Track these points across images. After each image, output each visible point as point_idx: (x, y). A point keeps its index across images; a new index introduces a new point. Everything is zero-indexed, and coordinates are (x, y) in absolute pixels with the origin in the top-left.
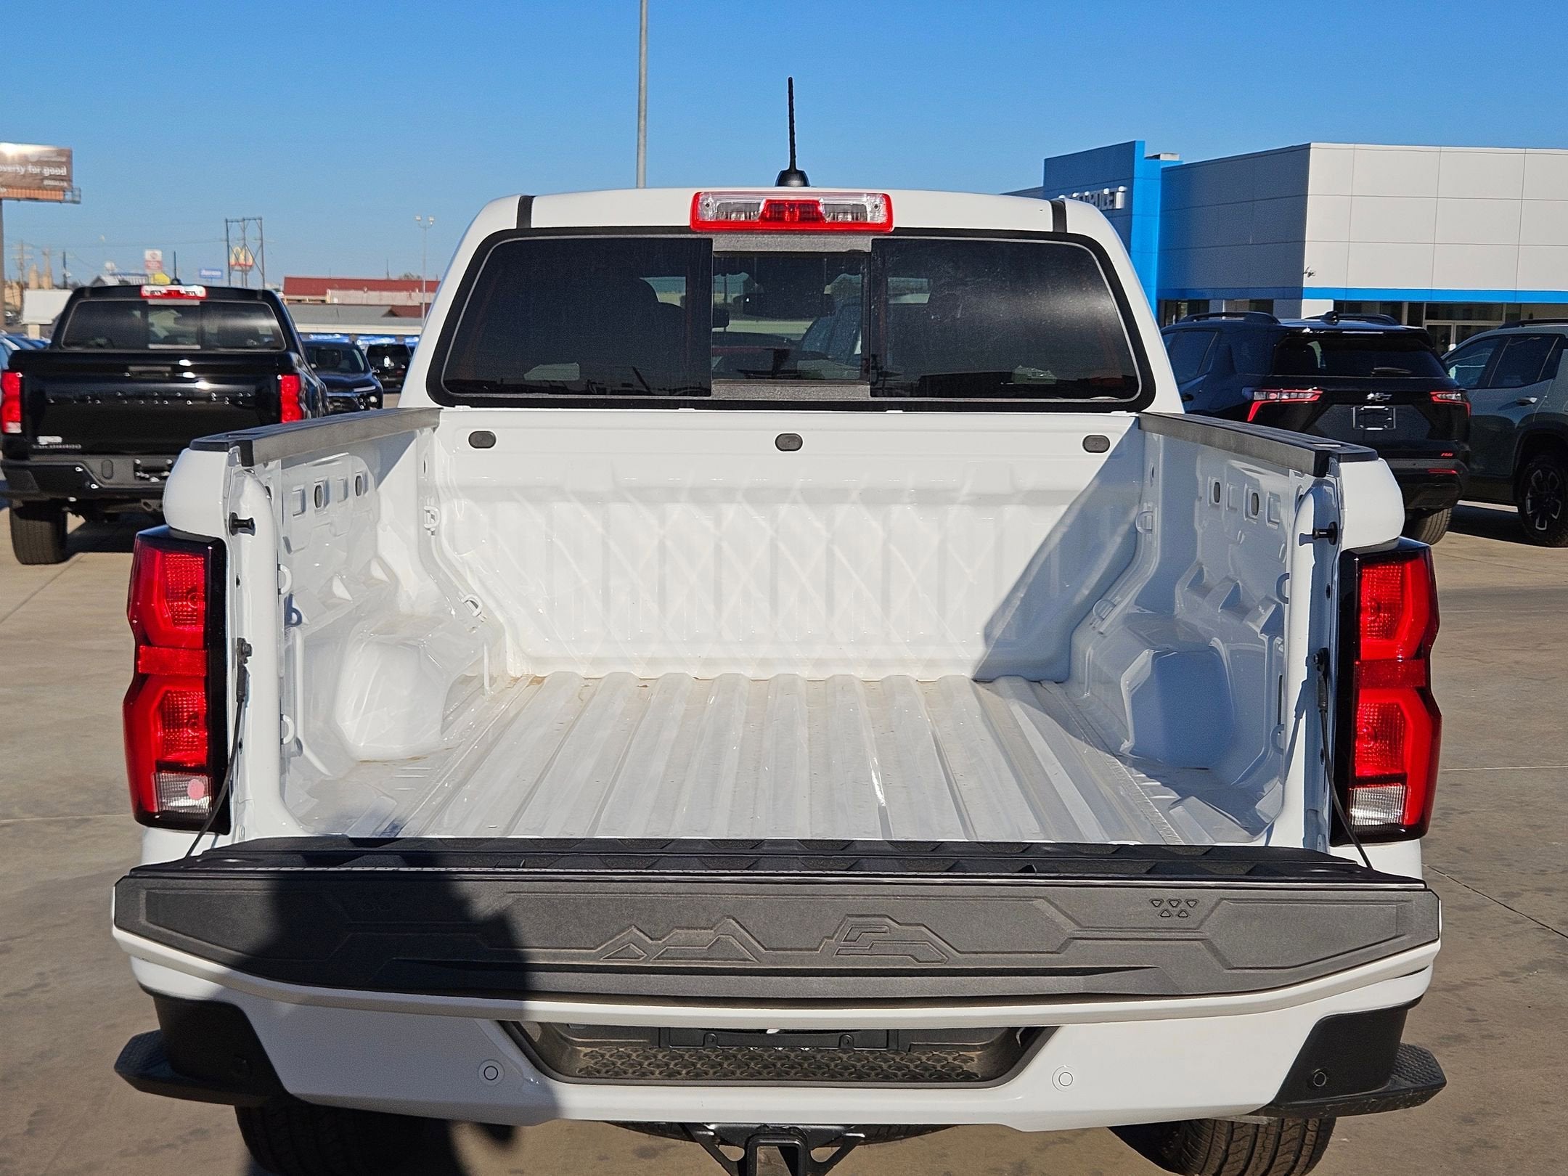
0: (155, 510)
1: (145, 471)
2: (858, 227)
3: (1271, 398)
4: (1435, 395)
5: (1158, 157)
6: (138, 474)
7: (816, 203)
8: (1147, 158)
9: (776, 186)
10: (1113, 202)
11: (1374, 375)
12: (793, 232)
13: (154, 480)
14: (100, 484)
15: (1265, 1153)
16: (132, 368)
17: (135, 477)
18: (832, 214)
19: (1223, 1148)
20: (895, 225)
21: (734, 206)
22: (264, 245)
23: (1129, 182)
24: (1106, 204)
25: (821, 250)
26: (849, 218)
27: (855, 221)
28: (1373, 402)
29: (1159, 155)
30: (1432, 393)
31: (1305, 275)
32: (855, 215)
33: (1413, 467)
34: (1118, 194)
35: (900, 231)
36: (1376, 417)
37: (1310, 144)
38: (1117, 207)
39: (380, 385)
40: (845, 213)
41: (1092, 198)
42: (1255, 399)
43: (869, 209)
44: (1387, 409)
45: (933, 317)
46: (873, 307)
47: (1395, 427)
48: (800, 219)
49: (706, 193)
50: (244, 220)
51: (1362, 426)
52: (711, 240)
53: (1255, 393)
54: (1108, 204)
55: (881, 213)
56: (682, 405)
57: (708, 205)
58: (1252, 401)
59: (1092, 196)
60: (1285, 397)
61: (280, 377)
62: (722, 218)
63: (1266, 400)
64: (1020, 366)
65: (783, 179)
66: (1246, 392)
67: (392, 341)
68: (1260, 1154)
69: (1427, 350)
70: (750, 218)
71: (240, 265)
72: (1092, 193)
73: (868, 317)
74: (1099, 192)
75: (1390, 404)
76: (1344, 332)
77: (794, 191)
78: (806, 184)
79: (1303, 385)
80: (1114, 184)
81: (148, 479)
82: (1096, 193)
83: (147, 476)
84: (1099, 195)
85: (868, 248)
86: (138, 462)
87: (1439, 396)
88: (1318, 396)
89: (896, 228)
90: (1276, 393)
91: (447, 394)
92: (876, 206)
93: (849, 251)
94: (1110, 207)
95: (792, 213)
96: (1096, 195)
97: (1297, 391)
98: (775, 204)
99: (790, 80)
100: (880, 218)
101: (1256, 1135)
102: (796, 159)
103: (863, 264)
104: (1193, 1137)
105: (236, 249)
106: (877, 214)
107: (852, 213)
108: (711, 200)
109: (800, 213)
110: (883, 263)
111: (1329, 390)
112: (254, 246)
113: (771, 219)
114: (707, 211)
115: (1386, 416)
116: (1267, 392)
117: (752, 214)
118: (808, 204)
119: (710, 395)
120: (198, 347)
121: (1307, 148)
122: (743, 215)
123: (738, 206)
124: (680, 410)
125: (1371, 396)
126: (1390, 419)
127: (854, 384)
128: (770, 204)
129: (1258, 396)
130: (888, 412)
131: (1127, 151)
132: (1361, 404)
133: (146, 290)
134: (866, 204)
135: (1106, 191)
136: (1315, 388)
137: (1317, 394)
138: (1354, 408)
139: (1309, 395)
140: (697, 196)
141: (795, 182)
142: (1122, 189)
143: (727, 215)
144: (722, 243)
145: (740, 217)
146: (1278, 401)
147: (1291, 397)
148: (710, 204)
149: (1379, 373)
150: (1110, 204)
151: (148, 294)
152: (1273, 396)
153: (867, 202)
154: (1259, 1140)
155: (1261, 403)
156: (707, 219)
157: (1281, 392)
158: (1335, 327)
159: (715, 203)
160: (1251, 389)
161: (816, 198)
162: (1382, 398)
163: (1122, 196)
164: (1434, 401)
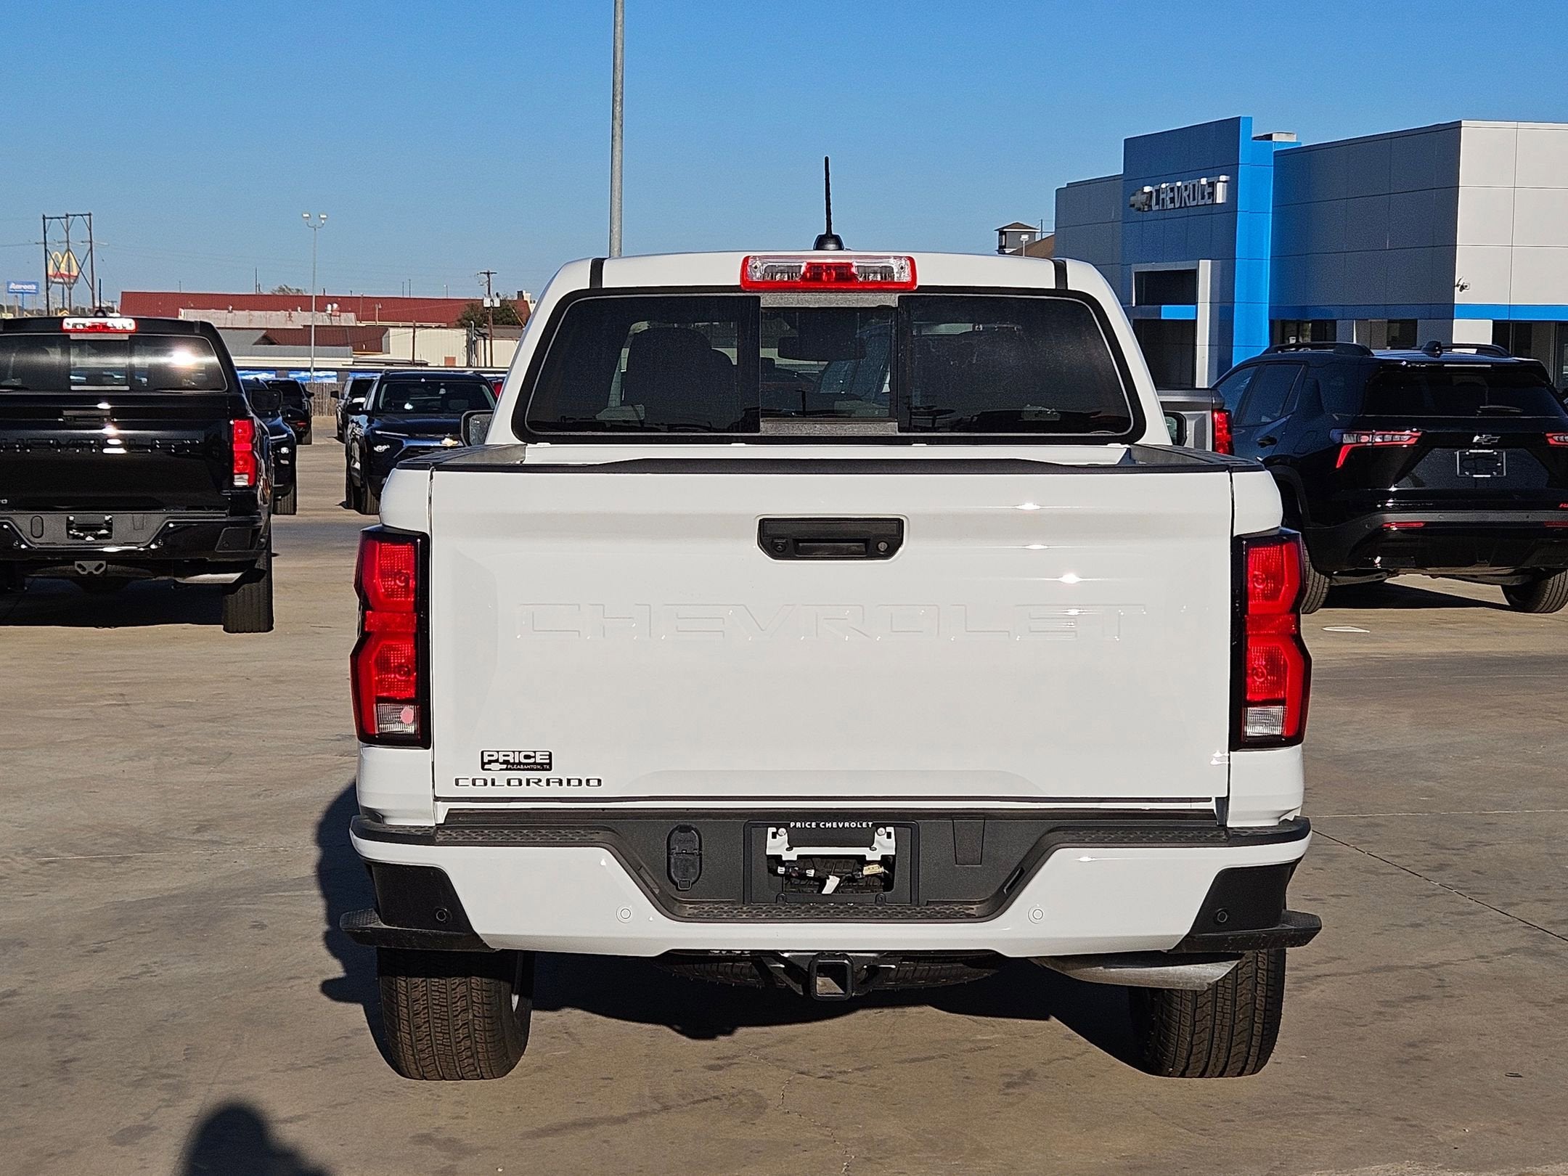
0: (90, 573)
1: (79, 530)
2: (886, 284)
3: (1362, 441)
4: (1552, 437)
5: (1269, 137)
6: (71, 532)
7: (850, 265)
8: (1255, 138)
9: (814, 250)
10: (1212, 194)
11: (1480, 415)
12: (830, 291)
13: (89, 538)
14: (30, 544)
15: (1222, 1044)
16: (65, 413)
17: (68, 533)
18: (863, 275)
19: (1188, 1039)
20: (919, 283)
21: (779, 268)
22: (93, 248)
23: (1231, 168)
24: (1203, 198)
25: (854, 306)
26: (879, 278)
27: (884, 281)
28: (1479, 446)
29: (1271, 135)
30: (1548, 435)
31: (1457, 289)
32: (883, 275)
33: (1526, 520)
34: (1218, 184)
35: (922, 288)
36: (1486, 463)
37: (1461, 121)
38: (1218, 202)
39: (292, 432)
40: (875, 273)
41: (1186, 190)
42: (1344, 442)
43: (895, 270)
44: (1495, 453)
45: (952, 363)
46: (900, 355)
47: (1505, 474)
48: (836, 279)
49: (754, 257)
50: (67, 215)
51: (1467, 473)
52: (759, 298)
53: (1345, 436)
54: (1207, 197)
55: (906, 273)
56: (735, 440)
57: (756, 267)
58: (1341, 444)
59: (1186, 187)
60: (1378, 440)
61: (232, 422)
62: (768, 279)
63: (1357, 443)
64: (1029, 405)
65: (820, 243)
66: (1334, 434)
67: (271, 376)
68: (1219, 1045)
69: (1544, 386)
70: (792, 279)
71: (62, 276)
72: (1186, 183)
73: (895, 364)
74: (1195, 182)
75: (1500, 448)
76: (1446, 365)
77: (830, 255)
78: (840, 247)
79: (1400, 426)
80: (1213, 172)
81: (83, 538)
82: (1190, 183)
83: (82, 534)
84: (1194, 186)
85: (895, 304)
86: (71, 518)
87: (1556, 438)
88: (1416, 439)
89: (919, 286)
90: (1368, 435)
91: (529, 432)
92: (902, 268)
93: (879, 306)
94: (1210, 202)
95: (829, 275)
96: (1191, 186)
97: (1392, 433)
98: (815, 267)
99: (827, 159)
100: (906, 277)
101: (1214, 1028)
102: (832, 226)
103: (892, 316)
104: (1164, 1032)
105: (56, 254)
106: (903, 274)
107: (881, 273)
108: (758, 263)
109: (836, 273)
110: (909, 317)
111: (1428, 431)
112: (81, 250)
113: (810, 279)
114: (755, 272)
115: (1495, 461)
116: (1358, 434)
117: (794, 274)
118: (843, 267)
119: (758, 432)
120: (127, 388)
121: (1457, 126)
122: (786, 276)
123: (782, 268)
124: (733, 445)
125: (1476, 438)
126: (1499, 464)
127: (883, 421)
128: (810, 266)
129: (1347, 439)
130: (914, 445)
131: (1230, 128)
132: (1466, 447)
133: (68, 323)
134: (893, 266)
135: (1204, 181)
136: (1415, 430)
137: (1415, 437)
138: (1458, 453)
139: (1406, 438)
140: (746, 259)
141: (831, 246)
142: (1223, 178)
143: (772, 276)
144: (768, 300)
145: (784, 278)
146: (1370, 444)
147: (1385, 440)
148: (758, 267)
149: (1485, 412)
150: (1209, 198)
151: (70, 327)
152: (1365, 439)
153: (894, 264)
154: (1216, 1031)
155: (1351, 446)
156: (755, 279)
157: (1373, 434)
158: (1436, 359)
159: (762, 265)
160: (1340, 431)
161: (849, 261)
162: (1489, 441)
163: (1223, 186)
164: (1549, 444)
